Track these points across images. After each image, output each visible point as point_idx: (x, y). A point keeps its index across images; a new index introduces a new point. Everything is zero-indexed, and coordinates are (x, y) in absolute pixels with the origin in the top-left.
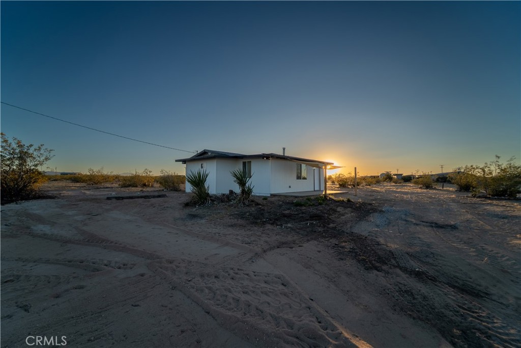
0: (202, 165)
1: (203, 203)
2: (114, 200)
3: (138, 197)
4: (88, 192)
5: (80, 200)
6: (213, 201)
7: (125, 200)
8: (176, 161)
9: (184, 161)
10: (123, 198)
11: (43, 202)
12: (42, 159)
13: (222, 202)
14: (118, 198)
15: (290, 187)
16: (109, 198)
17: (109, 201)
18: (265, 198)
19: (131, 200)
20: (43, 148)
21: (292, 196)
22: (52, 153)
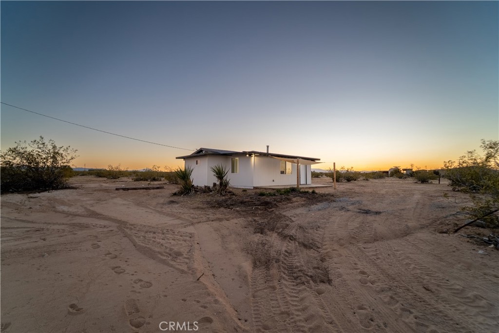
0: (197, 161)
1: (188, 193)
2: (121, 191)
3: (141, 189)
4: (105, 185)
5: (95, 191)
6: (196, 191)
7: (130, 191)
8: (177, 158)
9: (184, 158)
10: (128, 189)
11: (67, 191)
12: (69, 158)
13: (204, 192)
14: (124, 189)
15: (273, 181)
16: (117, 189)
17: (117, 191)
18: (245, 190)
19: (134, 191)
20: (70, 149)
21: (270, 189)
22: (77, 154)
